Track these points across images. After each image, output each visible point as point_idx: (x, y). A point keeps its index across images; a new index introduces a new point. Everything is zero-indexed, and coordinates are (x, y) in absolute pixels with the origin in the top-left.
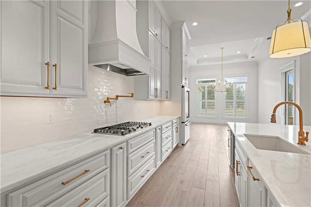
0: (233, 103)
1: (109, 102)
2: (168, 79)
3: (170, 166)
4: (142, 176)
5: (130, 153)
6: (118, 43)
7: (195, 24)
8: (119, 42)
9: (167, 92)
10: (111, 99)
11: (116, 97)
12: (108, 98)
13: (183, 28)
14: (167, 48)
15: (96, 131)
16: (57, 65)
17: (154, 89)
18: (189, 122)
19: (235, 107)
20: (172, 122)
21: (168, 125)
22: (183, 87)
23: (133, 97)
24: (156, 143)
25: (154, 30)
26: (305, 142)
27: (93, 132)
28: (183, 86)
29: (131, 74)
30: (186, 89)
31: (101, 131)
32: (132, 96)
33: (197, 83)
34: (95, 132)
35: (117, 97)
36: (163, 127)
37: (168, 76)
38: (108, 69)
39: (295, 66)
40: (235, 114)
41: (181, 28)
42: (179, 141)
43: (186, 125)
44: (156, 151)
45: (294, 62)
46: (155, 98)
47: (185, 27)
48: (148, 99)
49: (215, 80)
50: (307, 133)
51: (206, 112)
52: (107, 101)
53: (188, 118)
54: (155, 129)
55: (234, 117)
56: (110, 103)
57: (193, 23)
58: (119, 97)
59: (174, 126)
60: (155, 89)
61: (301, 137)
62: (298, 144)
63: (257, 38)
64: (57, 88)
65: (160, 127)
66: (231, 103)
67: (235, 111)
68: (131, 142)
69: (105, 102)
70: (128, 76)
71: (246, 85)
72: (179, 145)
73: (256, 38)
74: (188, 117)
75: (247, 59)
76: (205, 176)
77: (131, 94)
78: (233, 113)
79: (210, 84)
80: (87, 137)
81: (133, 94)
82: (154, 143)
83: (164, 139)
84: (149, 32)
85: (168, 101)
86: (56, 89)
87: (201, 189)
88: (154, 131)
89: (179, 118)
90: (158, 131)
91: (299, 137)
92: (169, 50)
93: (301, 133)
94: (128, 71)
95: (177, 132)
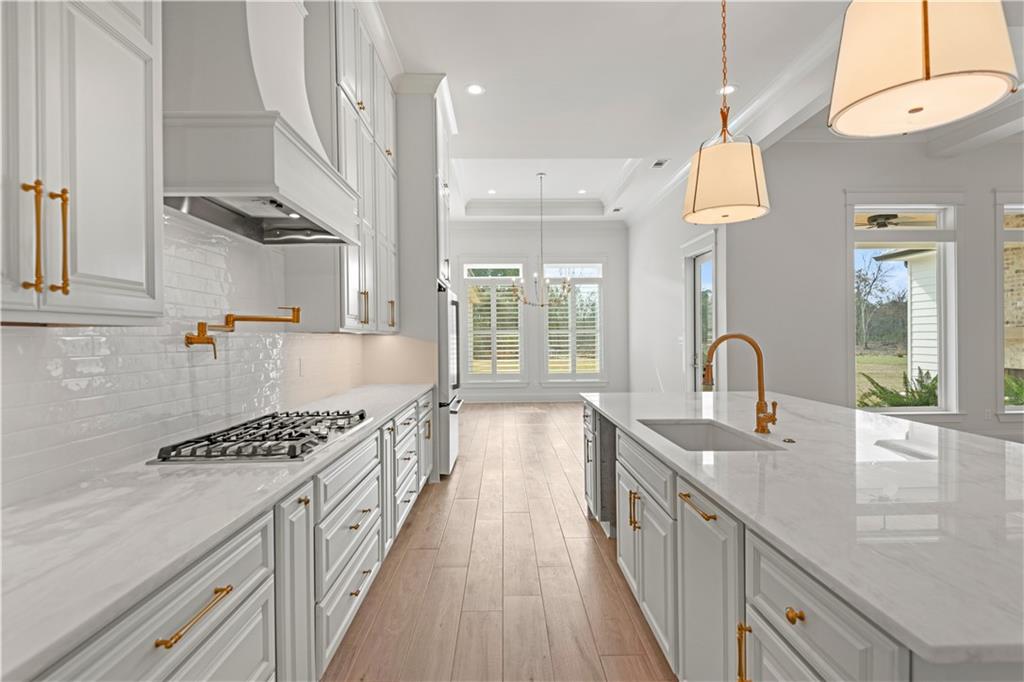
0: (567, 338)
1: (210, 341)
2: (393, 259)
3: (422, 549)
4: (352, 594)
5: (322, 515)
6: (272, 125)
7: (475, 90)
8: (277, 124)
9: (392, 302)
10: (213, 328)
11: (227, 323)
12: (202, 327)
13: (436, 95)
14: (390, 154)
15: (165, 456)
16: (68, 195)
17: (356, 295)
18: (459, 402)
19: (573, 350)
20: (415, 404)
21: (407, 416)
22: (441, 289)
23: (298, 321)
24: (381, 479)
25: (354, 89)
26: (770, 425)
27: (156, 457)
28: (440, 286)
29: (278, 236)
30: (451, 296)
31: (193, 453)
32: (296, 319)
33: (466, 276)
34: (164, 460)
35: (230, 321)
36: (399, 421)
37: (393, 248)
38: (185, 209)
39: (716, 244)
40: (574, 371)
41: (432, 95)
42: (431, 466)
43: (452, 412)
44: (381, 505)
45: (713, 232)
46: (361, 325)
47: (444, 93)
48: (341, 330)
49: (518, 270)
50: (774, 405)
51: (494, 367)
52: (200, 337)
53: (456, 390)
54: (378, 432)
55: (569, 380)
56: (211, 346)
57: (469, 85)
58: (236, 322)
59: (421, 416)
60: (360, 293)
61: (761, 415)
62: (757, 431)
63: (630, 160)
64: (69, 288)
65: (390, 425)
66: (563, 338)
67: (574, 361)
68: (325, 479)
69: (189, 341)
70: (265, 243)
71: (600, 288)
72: (431, 481)
73: (627, 158)
74: (455, 387)
75: (603, 213)
76: (533, 558)
77: (291, 311)
78: (567, 368)
79: (510, 280)
80: (141, 478)
81: (298, 310)
82: (378, 479)
83: (401, 462)
84: (342, 92)
85: (395, 333)
86: (66, 292)
87: (532, 595)
88: (377, 439)
89: (432, 389)
90: (387, 436)
91: (758, 413)
92: (394, 161)
93: (761, 407)
94: (265, 226)
95: (429, 437)
